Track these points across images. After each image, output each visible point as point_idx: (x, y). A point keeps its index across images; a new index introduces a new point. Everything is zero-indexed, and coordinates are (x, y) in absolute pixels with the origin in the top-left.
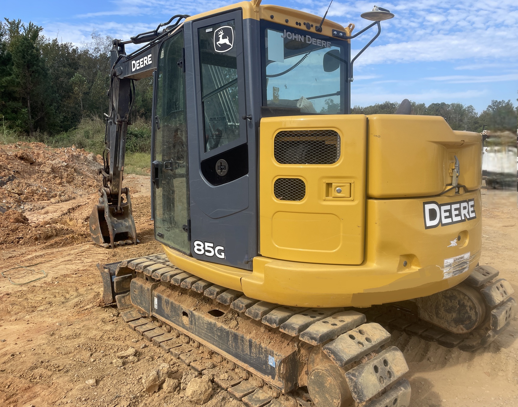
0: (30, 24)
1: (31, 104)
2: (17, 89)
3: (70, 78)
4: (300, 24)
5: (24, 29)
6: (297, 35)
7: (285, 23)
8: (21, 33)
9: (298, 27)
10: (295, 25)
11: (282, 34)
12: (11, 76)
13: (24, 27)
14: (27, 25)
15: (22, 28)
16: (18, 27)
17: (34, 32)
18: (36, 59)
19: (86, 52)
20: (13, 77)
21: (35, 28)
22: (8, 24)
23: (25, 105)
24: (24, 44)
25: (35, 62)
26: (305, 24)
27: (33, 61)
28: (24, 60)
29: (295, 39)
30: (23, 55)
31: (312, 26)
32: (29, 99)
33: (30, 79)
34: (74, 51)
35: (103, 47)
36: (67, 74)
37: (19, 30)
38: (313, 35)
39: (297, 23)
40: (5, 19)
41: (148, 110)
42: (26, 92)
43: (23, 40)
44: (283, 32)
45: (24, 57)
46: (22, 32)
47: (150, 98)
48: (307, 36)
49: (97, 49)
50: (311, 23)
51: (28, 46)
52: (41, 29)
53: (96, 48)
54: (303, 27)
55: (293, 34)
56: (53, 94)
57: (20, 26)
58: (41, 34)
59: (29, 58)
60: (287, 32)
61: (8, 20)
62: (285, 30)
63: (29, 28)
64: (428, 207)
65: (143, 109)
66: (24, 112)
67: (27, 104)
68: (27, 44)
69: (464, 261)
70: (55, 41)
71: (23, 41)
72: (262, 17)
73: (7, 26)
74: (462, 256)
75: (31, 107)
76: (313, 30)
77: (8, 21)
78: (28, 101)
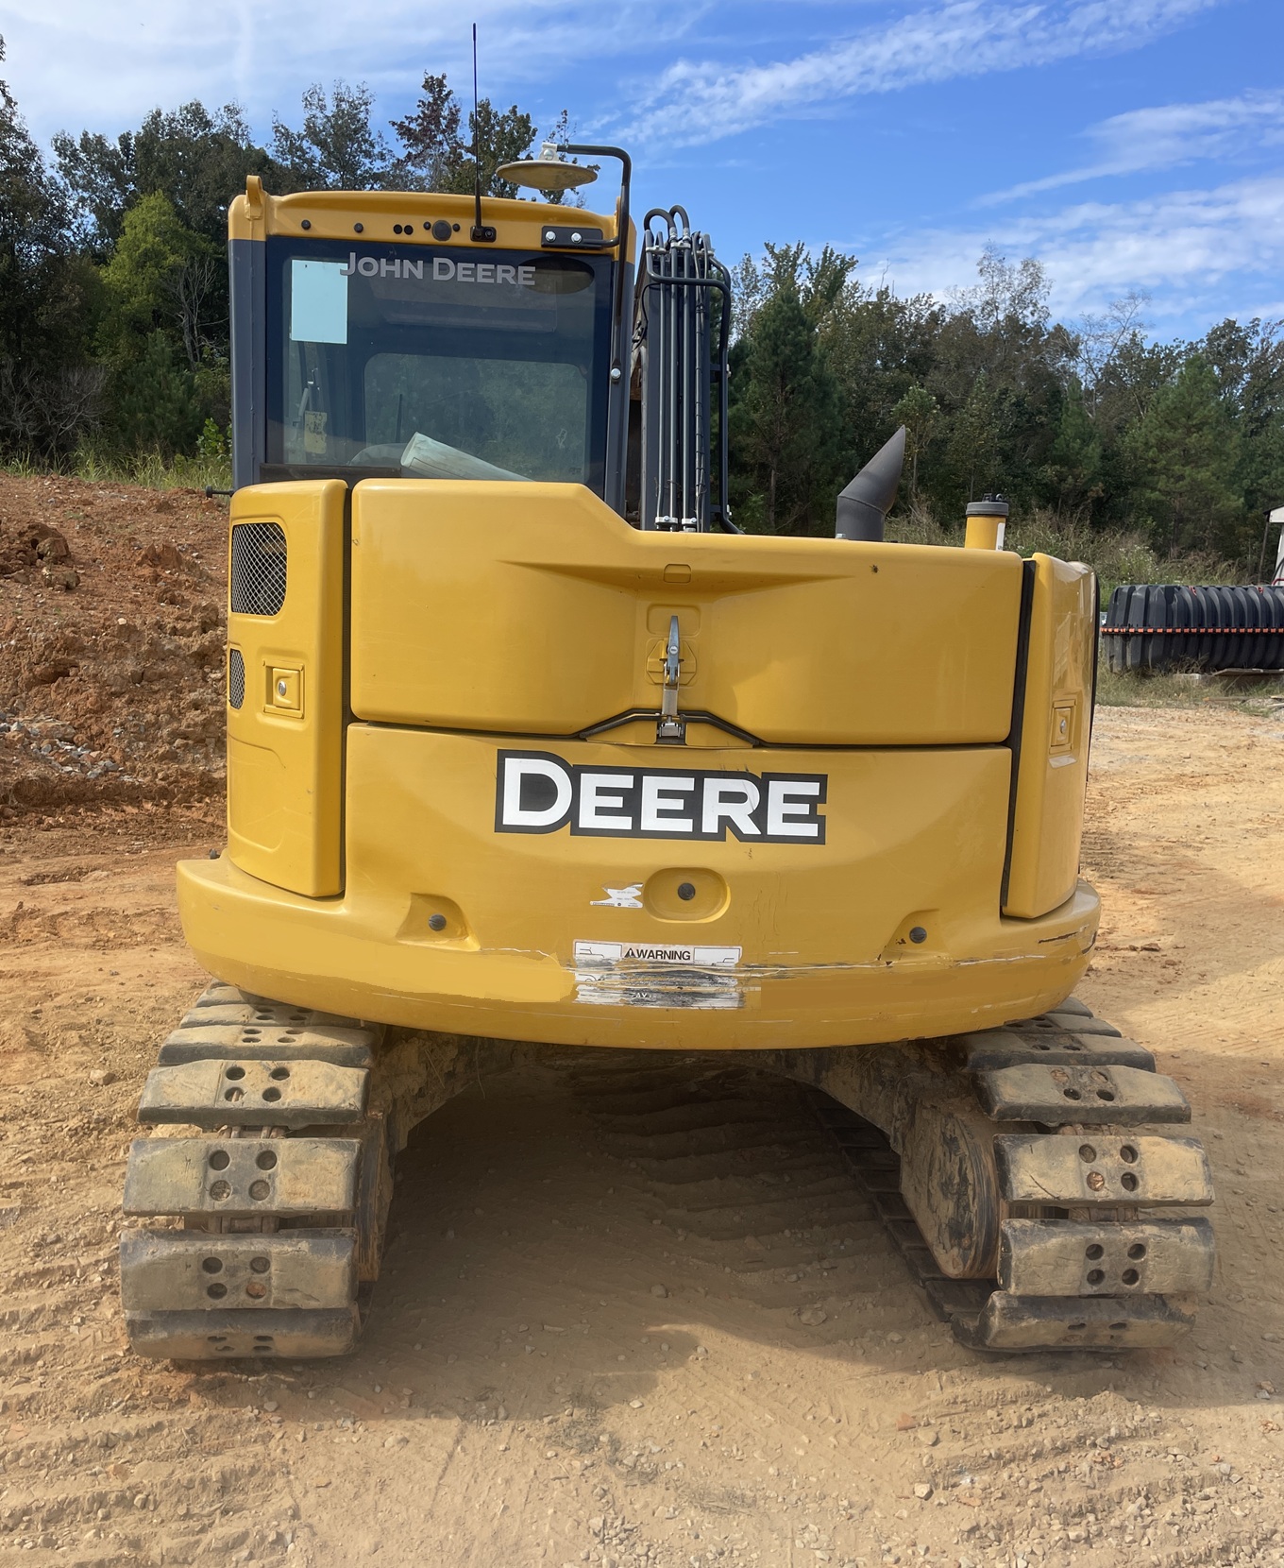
0: (825, 253)
1: (777, 482)
2: (750, 441)
3: (895, 402)
4: (409, 230)
5: (810, 269)
6: (398, 261)
7: (354, 235)
8: (799, 282)
9: (403, 237)
10: (391, 236)
11: (345, 267)
12: (735, 407)
13: (808, 263)
14: (816, 258)
15: (805, 266)
16: (794, 266)
17: (833, 276)
18: (805, 353)
19: (964, 320)
20: (738, 410)
21: (838, 262)
22: (771, 261)
23: (762, 484)
24: (780, 312)
25: (800, 363)
26: (427, 226)
27: (797, 361)
28: (775, 359)
29: (391, 273)
30: (775, 344)
31: (457, 228)
32: (775, 466)
33: (785, 411)
34: (934, 318)
35: (1008, 295)
36: (889, 390)
37: (797, 274)
38: (458, 255)
39: (397, 229)
40: (767, 245)
41: (1117, 488)
42: (770, 448)
43: (781, 302)
44: (346, 260)
45: (775, 352)
46: (803, 280)
47: (1131, 448)
48: (437, 261)
49: (991, 305)
50: (451, 221)
51: (789, 319)
52: (852, 264)
53: (987, 303)
54: (422, 236)
55: (383, 261)
56: (841, 449)
57: (799, 262)
58: (850, 278)
59: (787, 352)
60: (358, 259)
61: (773, 248)
62: (353, 255)
63: (823, 266)
64: (515, 769)
65: (1101, 484)
66: (755, 502)
67: (769, 481)
68: (790, 314)
69: (687, 968)
70: (883, 294)
71: (780, 306)
72: (274, 231)
73: (770, 265)
74: (679, 948)
75: (777, 489)
76: (462, 238)
77: (772, 252)
78: (773, 472)
